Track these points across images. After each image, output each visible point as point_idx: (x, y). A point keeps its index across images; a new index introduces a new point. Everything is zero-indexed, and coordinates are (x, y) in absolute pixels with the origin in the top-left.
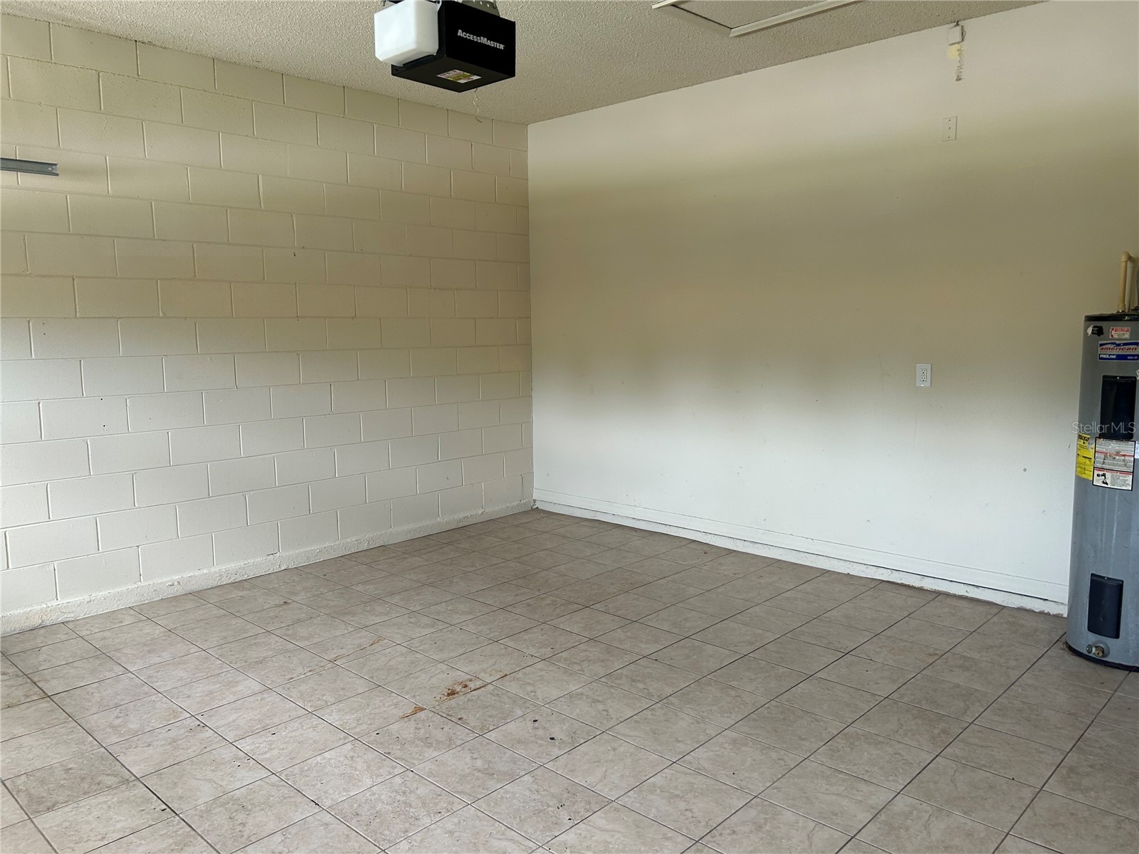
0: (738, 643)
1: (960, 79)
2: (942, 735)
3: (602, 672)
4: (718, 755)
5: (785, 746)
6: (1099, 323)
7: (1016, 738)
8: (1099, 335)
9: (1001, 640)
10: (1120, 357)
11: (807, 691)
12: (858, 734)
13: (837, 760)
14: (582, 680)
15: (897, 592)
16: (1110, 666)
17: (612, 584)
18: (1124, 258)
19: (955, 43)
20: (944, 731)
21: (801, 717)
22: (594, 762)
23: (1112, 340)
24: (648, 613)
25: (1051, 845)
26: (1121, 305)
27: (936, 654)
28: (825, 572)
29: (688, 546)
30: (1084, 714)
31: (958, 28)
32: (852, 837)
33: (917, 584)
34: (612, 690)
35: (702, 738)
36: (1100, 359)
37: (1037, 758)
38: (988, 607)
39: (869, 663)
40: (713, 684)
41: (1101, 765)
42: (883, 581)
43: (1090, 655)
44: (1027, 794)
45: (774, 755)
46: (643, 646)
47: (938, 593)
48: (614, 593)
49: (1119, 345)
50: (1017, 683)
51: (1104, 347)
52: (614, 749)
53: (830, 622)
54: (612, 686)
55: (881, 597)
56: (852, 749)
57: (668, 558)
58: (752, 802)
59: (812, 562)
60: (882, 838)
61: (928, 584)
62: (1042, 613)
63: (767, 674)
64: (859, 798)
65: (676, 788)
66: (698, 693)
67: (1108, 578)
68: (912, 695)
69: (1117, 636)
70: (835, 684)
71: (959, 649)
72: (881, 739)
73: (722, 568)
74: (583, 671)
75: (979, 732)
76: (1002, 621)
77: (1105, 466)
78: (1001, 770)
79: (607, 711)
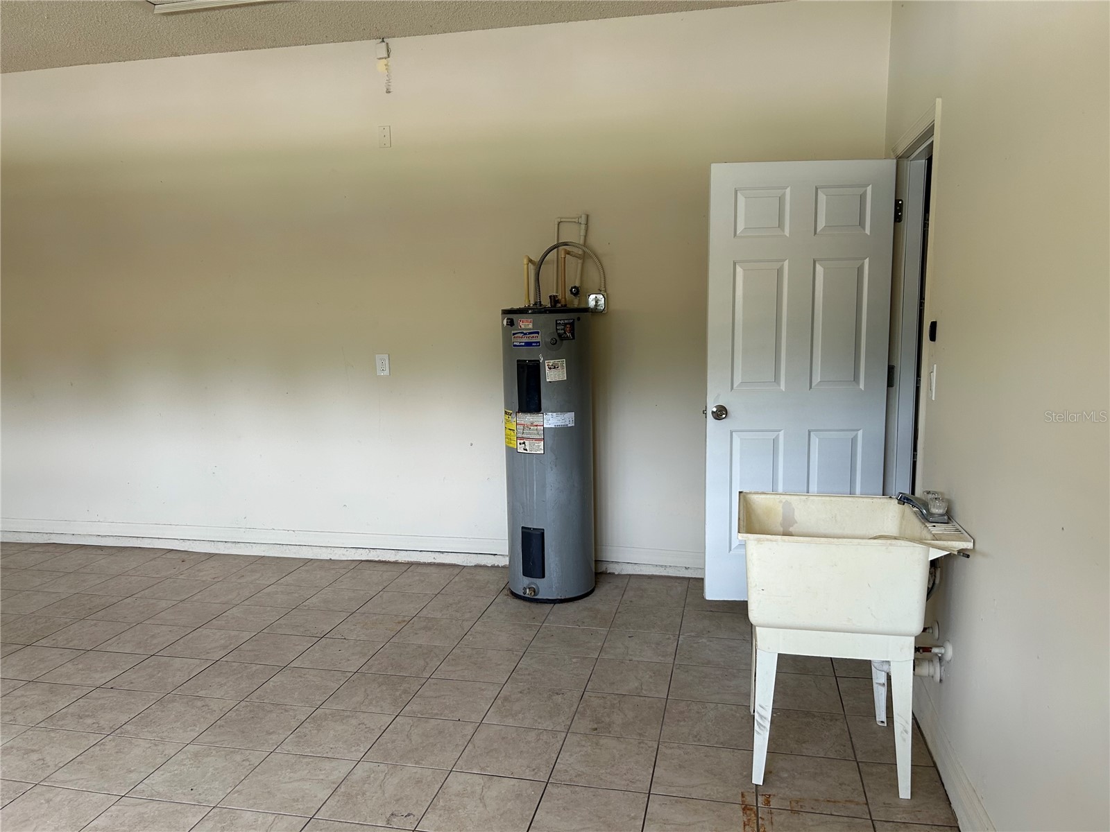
0: (210, 649)
1: (389, 92)
2: (403, 696)
3: (40, 716)
4: (175, 775)
5: (251, 745)
6: (511, 314)
7: (464, 683)
8: (512, 326)
9: (459, 597)
10: (528, 344)
11: (278, 684)
12: (326, 714)
13: (303, 745)
14: (13, 731)
15: (374, 569)
16: (540, 603)
17: (65, 613)
18: (525, 261)
19: (383, 58)
20: (405, 692)
21: (271, 711)
22: (21, 823)
23: (519, 330)
24: (108, 637)
25: (485, 771)
26: (527, 301)
27: (404, 621)
28: (308, 561)
29: (164, 556)
30: (518, 648)
31: (384, 44)
32: (311, 818)
33: (392, 559)
34: (53, 734)
35: (160, 761)
36: (515, 346)
37: (479, 696)
38: (452, 569)
39: (343, 642)
40: (178, 699)
41: (529, 689)
42: (362, 561)
43: (526, 596)
44: (469, 730)
45: (238, 758)
46: (97, 676)
47: (411, 564)
48: (66, 623)
49: (525, 334)
50: (469, 633)
51: (516, 336)
52: (48, 801)
53: (308, 609)
54: (53, 730)
55: (359, 577)
56: (319, 730)
57: (138, 573)
58: (210, 814)
59: (295, 553)
60: (340, 810)
61: (402, 557)
62: (493, 567)
63: (239, 675)
64: (321, 777)
65: (122, 824)
66: (159, 713)
67: (534, 529)
68: (379, 664)
69: (543, 577)
70: (307, 670)
71: (424, 612)
72: (348, 713)
73: (201, 574)
74: (15, 721)
75: (434, 684)
76: (462, 579)
77: (525, 436)
78: (450, 715)
79: (43, 760)
